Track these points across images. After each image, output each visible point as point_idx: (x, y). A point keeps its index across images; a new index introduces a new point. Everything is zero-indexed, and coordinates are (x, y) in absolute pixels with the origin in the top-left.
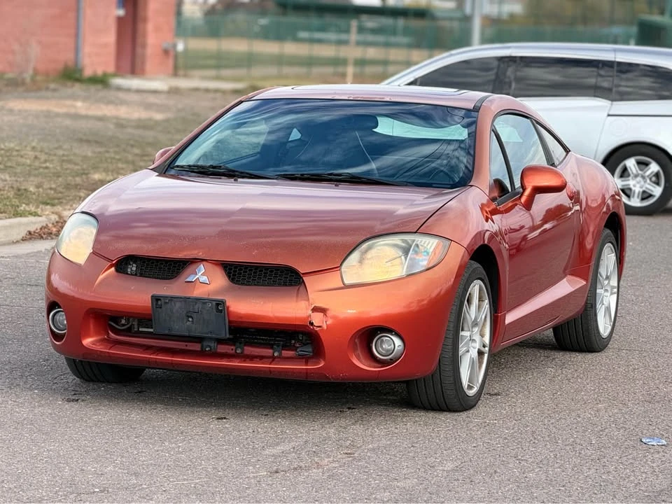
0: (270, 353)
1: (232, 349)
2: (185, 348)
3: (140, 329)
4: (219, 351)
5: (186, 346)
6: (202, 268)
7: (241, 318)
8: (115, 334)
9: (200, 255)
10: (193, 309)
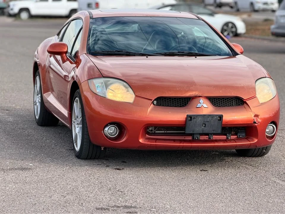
0: (224, 137)
1: (207, 138)
2: (184, 139)
3: (156, 132)
4: (201, 139)
5: (185, 138)
6: (202, 101)
7: (227, 122)
8: (148, 135)
9: (200, 94)
10: (207, 120)
